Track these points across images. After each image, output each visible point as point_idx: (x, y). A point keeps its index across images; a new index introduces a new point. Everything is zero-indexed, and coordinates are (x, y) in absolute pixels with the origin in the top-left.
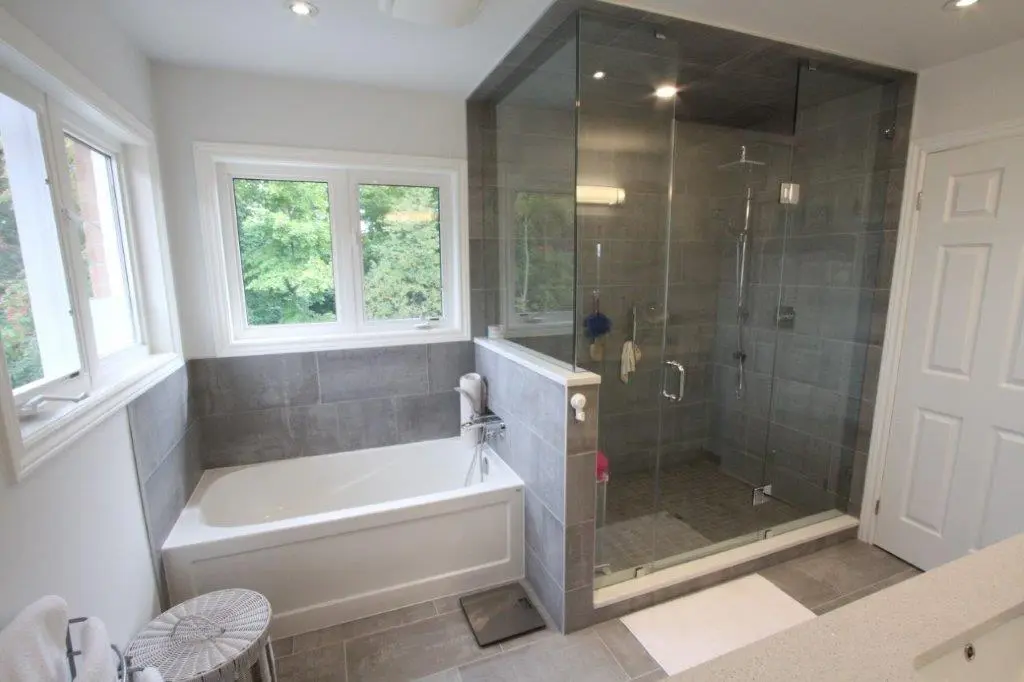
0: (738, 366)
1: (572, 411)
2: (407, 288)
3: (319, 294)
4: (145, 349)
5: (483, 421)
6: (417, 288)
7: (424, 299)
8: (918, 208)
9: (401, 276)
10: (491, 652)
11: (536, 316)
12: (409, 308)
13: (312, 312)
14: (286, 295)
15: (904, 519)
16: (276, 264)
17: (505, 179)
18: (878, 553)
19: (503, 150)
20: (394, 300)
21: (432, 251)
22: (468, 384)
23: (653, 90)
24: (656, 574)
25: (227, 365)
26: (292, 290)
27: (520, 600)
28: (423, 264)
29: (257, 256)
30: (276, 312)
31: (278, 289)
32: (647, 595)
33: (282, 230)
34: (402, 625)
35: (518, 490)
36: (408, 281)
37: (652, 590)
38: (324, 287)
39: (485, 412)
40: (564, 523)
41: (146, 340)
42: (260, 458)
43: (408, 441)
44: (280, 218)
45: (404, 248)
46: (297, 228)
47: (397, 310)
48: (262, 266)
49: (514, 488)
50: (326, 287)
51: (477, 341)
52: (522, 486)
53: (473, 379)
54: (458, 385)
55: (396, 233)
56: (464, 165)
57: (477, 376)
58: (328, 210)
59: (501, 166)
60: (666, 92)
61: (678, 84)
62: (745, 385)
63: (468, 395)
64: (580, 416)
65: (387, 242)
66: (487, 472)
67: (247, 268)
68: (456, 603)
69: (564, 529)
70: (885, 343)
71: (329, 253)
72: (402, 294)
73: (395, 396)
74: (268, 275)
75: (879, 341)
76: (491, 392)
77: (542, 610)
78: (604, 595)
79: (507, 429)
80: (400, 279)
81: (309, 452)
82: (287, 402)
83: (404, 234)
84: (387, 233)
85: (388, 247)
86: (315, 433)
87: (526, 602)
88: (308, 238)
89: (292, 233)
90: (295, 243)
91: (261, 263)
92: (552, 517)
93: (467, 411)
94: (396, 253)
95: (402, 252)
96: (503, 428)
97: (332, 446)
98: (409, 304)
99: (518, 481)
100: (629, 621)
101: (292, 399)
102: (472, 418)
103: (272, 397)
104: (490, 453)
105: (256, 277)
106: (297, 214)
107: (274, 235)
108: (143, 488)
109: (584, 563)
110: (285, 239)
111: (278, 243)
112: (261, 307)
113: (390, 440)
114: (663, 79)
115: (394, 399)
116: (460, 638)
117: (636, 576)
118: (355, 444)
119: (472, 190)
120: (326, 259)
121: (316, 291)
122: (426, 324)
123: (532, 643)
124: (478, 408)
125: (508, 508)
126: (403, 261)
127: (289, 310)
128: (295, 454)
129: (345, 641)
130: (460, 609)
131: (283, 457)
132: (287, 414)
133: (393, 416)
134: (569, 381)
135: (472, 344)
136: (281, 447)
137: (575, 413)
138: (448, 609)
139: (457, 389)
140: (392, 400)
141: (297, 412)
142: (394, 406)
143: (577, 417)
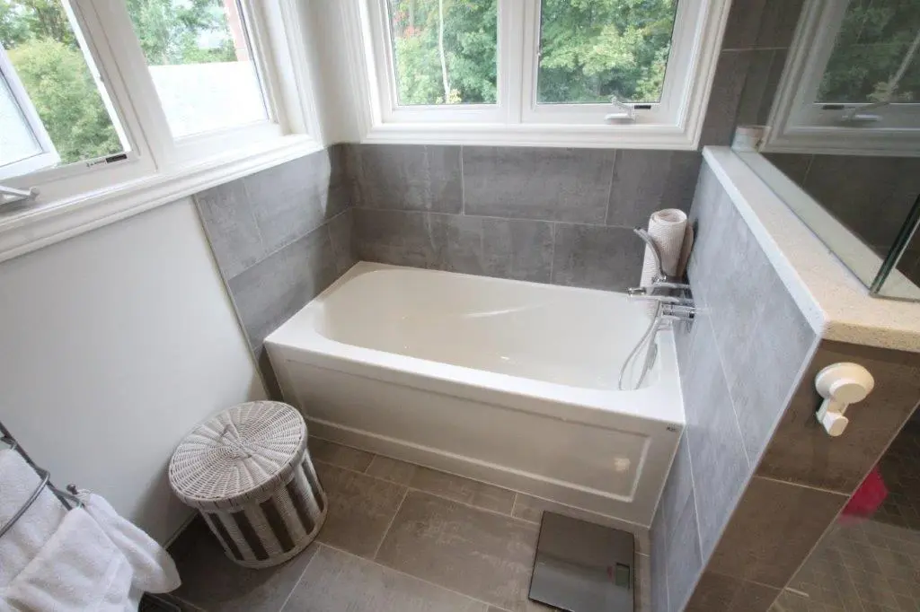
5: (671, 292)
16: (570, 37)
22: (662, 226)
26: (580, 68)
29: (553, 29)
31: (567, 67)
35: (672, 428)
38: (611, 64)
39: (679, 276)
40: (705, 561)
42: (405, 262)
43: (564, 284)
49: (663, 424)
51: (706, 153)
52: (680, 426)
53: (675, 219)
54: (646, 227)
57: (683, 218)
63: (657, 246)
67: (543, 43)
68: (537, 512)
69: (702, 567)
73: (556, 222)
79: (695, 320)
82: (429, 206)
86: (456, 246)
91: (555, 37)
96: (692, 316)
97: (473, 266)
99: (675, 412)
101: (433, 204)
103: (415, 198)
105: (549, 54)
108: (227, 284)
113: (543, 277)
115: (553, 223)
118: (499, 272)
121: (603, 69)
125: (647, 443)
127: (575, 91)
128: (436, 267)
130: (537, 524)
131: (424, 266)
132: (429, 219)
133: (548, 246)
134: (830, 327)
135: (696, 159)
136: (423, 255)
137: (817, 407)
138: (526, 514)
139: (641, 232)
140: (551, 226)
141: (439, 221)
142: (552, 233)
143: (820, 415)
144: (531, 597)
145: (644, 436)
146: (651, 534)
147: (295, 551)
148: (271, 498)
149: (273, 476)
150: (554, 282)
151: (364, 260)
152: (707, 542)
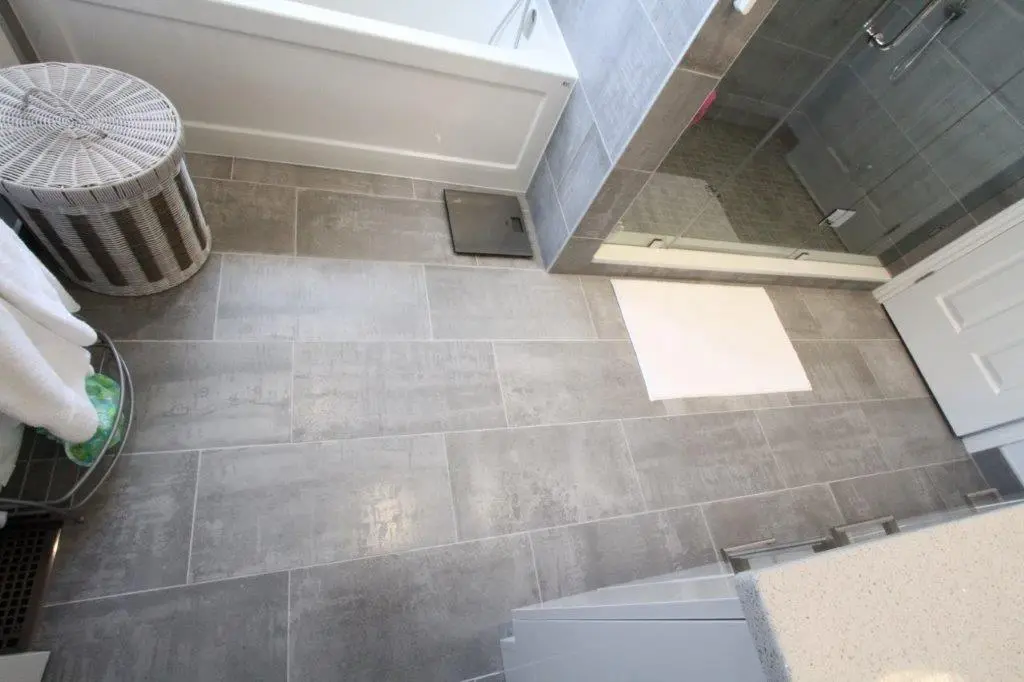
10: (465, 261)
15: (940, 300)
18: (880, 315)
24: (670, 250)
27: (513, 219)
32: (651, 268)
34: (371, 194)
35: (566, 82)
37: (657, 266)
40: (613, 163)
49: (561, 78)
52: (573, 80)
64: (742, 4)
66: (528, 36)
69: (612, 168)
77: (533, 237)
78: (608, 253)
87: (518, 222)
92: (599, 145)
99: (570, 70)
100: (619, 285)
109: (609, 215)
116: (435, 233)
117: (649, 245)
123: (512, 269)
125: (543, 101)
129: (298, 189)
130: (441, 201)
138: (429, 195)
144: (457, 250)
145: (543, 94)
146: (528, 196)
147: (193, 268)
148: (161, 194)
149: (147, 170)
152: (616, 149)
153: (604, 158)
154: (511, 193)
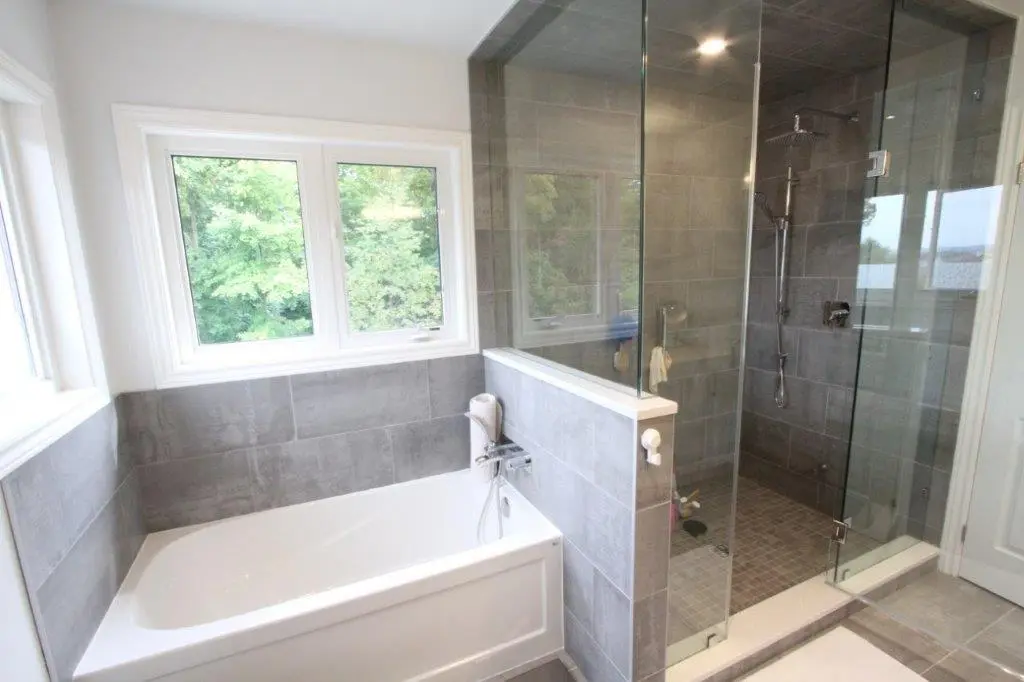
0: (778, 371)
1: (643, 452)
2: (384, 291)
3: (291, 299)
4: (50, 386)
5: (501, 453)
6: (394, 291)
7: (401, 302)
8: (1017, 182)
9: (378, 277)
11: (553, 320)
12: (387, 312)
13: (284, 319)
14: (257, 301)
15: (1000, 549)
16: (244, 269)
17: (517, 157)
19: (512, 120)
20: (370, 304)
21: (409, 252)
22: (480, 407)
23: (696, 45)
25: (170, 400)
26: (263, 296)
28: (400, 265)
29: (222, 261)
30: (245, 320)
31: (247, 295)
32: (727, 669)
33: (251, 232)
35: (555, 543)
36: (385, 283)
37: (730, 665)
38: (297, 292)
39: (502, 441)
40: (631, 598)
41: (51, 372)
42: (222, 513)
43: (407, 480)
44: (248, 220)
45: (379, 249)
46: (266, 229)
47: (373, 314)
48: (229, 271)
49: (550, 541)
50: (300, 292)
51: (487, 353)
52: (559, 538)
53: (487, 400)
54: (468, 409)
55: (370, 233)
56: (466, 139)
57: (491, 398)
58: (300, 212)
59: (511, 141)
60: (713, 47)
61: (728, 36)
62: (786, 393)
63: (481, 421)
64: (654, 459)
65: (360, 243)
66: (507, 515)
69: (632, 603)
70: (973, 343)
71: (301, 256)
72: (379, 297)
73: (390, 426)
74: (236, 280)
75: (966, 342)
76: (508, 415)
79: (533, 461)
80: (375, 281)
81: (283, 502)
82: (253, 440)
83: (379, 234)
84: (361, 234)
85: (361, 248)
86: (290, 477)
88: (279, 240)
89: (261, 236)
90: (264, 247)
91: (227, 268)
92: (609, 585)
93: (479, 440)
94: (371, 255)
95: (377, 253)
96: (528, 461)
98: (385, 308)
99: (552, 532)
101: (259, 438)
102: (486, 449)
103: (234, 436)
104: (508, 490)
105: (221, 283)
106: (266, 215)
107: (242, 238)
108: (34, 599)
109: (654, 644)
110: (254, 243)
111: (245, 246)
112: (229, 315)
113: (385, 480)
114: (709, 30)
115: (388, 429)
117: (708, 646)
118: (343, 488)
119: (477, 171)
120: (298, 263)
121: (288, 296)
122: (424, 335)
124: (493, 437)
125: (543, 565)
126: (379, 265)
127: (260, 317)
128: (267, 506)
131: (251, 510)
132: (254, 456)
133: (387, 449)
134: (640, 413)
135: (481, 358)
136: (248, 498)
137: (646, 456)
139: (466, 414)
140: (386, 431)
141: (267, 452)
142: (389, 437)
143: (649, 460)
145: (540, 560)
146: (569, 650)
150: (398, 481)
151: (152, 532)
152: (626, 586)
153: (620, 598)
154: (551, 655)
